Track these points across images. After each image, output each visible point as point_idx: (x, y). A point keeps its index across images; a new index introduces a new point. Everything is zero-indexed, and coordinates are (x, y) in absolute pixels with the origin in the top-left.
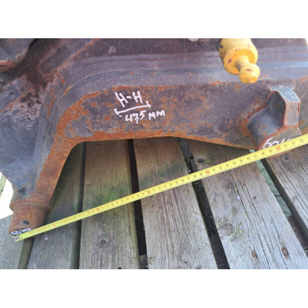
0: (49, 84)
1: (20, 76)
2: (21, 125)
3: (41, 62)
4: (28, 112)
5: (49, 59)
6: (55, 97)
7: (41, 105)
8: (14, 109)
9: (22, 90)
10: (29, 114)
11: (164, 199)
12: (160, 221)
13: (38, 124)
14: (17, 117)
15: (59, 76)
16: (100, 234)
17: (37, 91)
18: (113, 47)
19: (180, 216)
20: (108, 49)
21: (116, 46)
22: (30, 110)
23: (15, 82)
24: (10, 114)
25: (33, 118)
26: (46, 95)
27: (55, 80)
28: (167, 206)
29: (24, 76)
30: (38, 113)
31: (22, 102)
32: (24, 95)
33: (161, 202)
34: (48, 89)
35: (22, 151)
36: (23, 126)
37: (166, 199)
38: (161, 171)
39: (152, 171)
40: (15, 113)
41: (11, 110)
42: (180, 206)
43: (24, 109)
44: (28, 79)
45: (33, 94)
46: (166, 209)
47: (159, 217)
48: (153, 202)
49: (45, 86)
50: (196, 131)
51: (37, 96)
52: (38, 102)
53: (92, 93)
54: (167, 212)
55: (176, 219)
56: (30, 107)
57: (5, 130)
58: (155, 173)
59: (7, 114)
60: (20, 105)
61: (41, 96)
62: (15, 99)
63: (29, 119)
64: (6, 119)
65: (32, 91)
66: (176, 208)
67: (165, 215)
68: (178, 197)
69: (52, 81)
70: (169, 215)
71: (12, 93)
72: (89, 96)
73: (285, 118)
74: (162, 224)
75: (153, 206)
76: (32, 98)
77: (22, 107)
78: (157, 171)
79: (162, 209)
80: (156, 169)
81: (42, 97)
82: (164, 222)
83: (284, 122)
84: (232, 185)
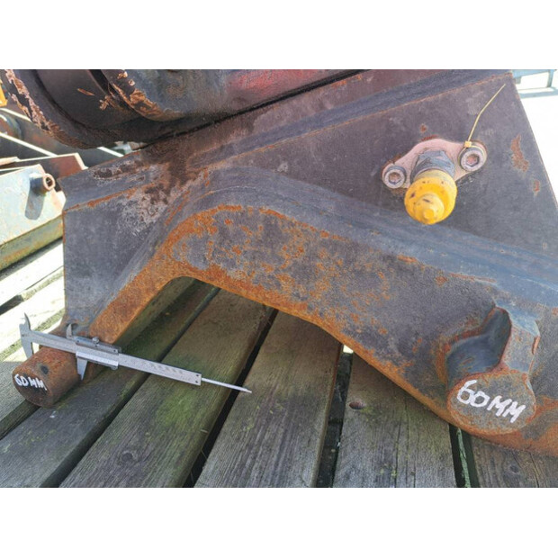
0: (190, 183)
1: (162, 163)
2: (129, 224)
3: (195, 154)
4: (147, 209)
5: (206, 153)
6: (188, 200)
7: (166, 206)
8: (132, 198)
9: (155, 179)
10: (146, 213)
11: (263, 437)
12: (236, 467)
13: (148, 232)
14: (129, 211)
15: (205, 176)
16: (132, 443)
17: (172, 185)
18: (286, 164)
19: (274, 474)
20: (279, 164)
21: (290, 164)
22: (149, 208)
23: (153, 167)
24: (124, 203)
25: (148, 221)
26: (180, 195)
27: (199, 180)
28: (261, 449)
29: (167, 164)
30: (158, 215)
31: (146, 193)
32: (153, 184)
33: (256, 438)
34: (185, 188)
35: (108, 264)
36: (130, 226)
37: (266, 437)
38: (284, 393)
39: (269, 388)
40: (130, 204)
41: (128, 197)
42: (282, 459)
43: (144, 202)
44: (170, 169)
45: (165, 188)
46: (257, 452)
47: (239, 460)
48: (243, 434)
49: (183, 183)
50: (359, 331)
51: (167, 192)
52: (165, 201)
53: (233, 205)
54: (255, 458)
55: (264, 476)
56: (153, 203)
57: (106, 223)
58: (272, 393)
59: (121, 201)
60: (142, 196)
61: (172, 194)
62: (140, 186)
63: (142, 220)
64: (116, 208)
65: (166, 183)
66: (275, 458)
67: (249, 461)
68: (287, 443)
69: (195, 179)
70: (256, 465)
71: (142, 179)
72: (227, 207)
73: (506, 352)
74: (236, 472)
75: (238, 439)
76: (161, 192)
77: (144, 199)
78: (276, 391)
79: (251, 449)
80: (277, 388)
81: (174, 195)
82: (241, 472)
83: (503, 359)
84: (390, 465)
